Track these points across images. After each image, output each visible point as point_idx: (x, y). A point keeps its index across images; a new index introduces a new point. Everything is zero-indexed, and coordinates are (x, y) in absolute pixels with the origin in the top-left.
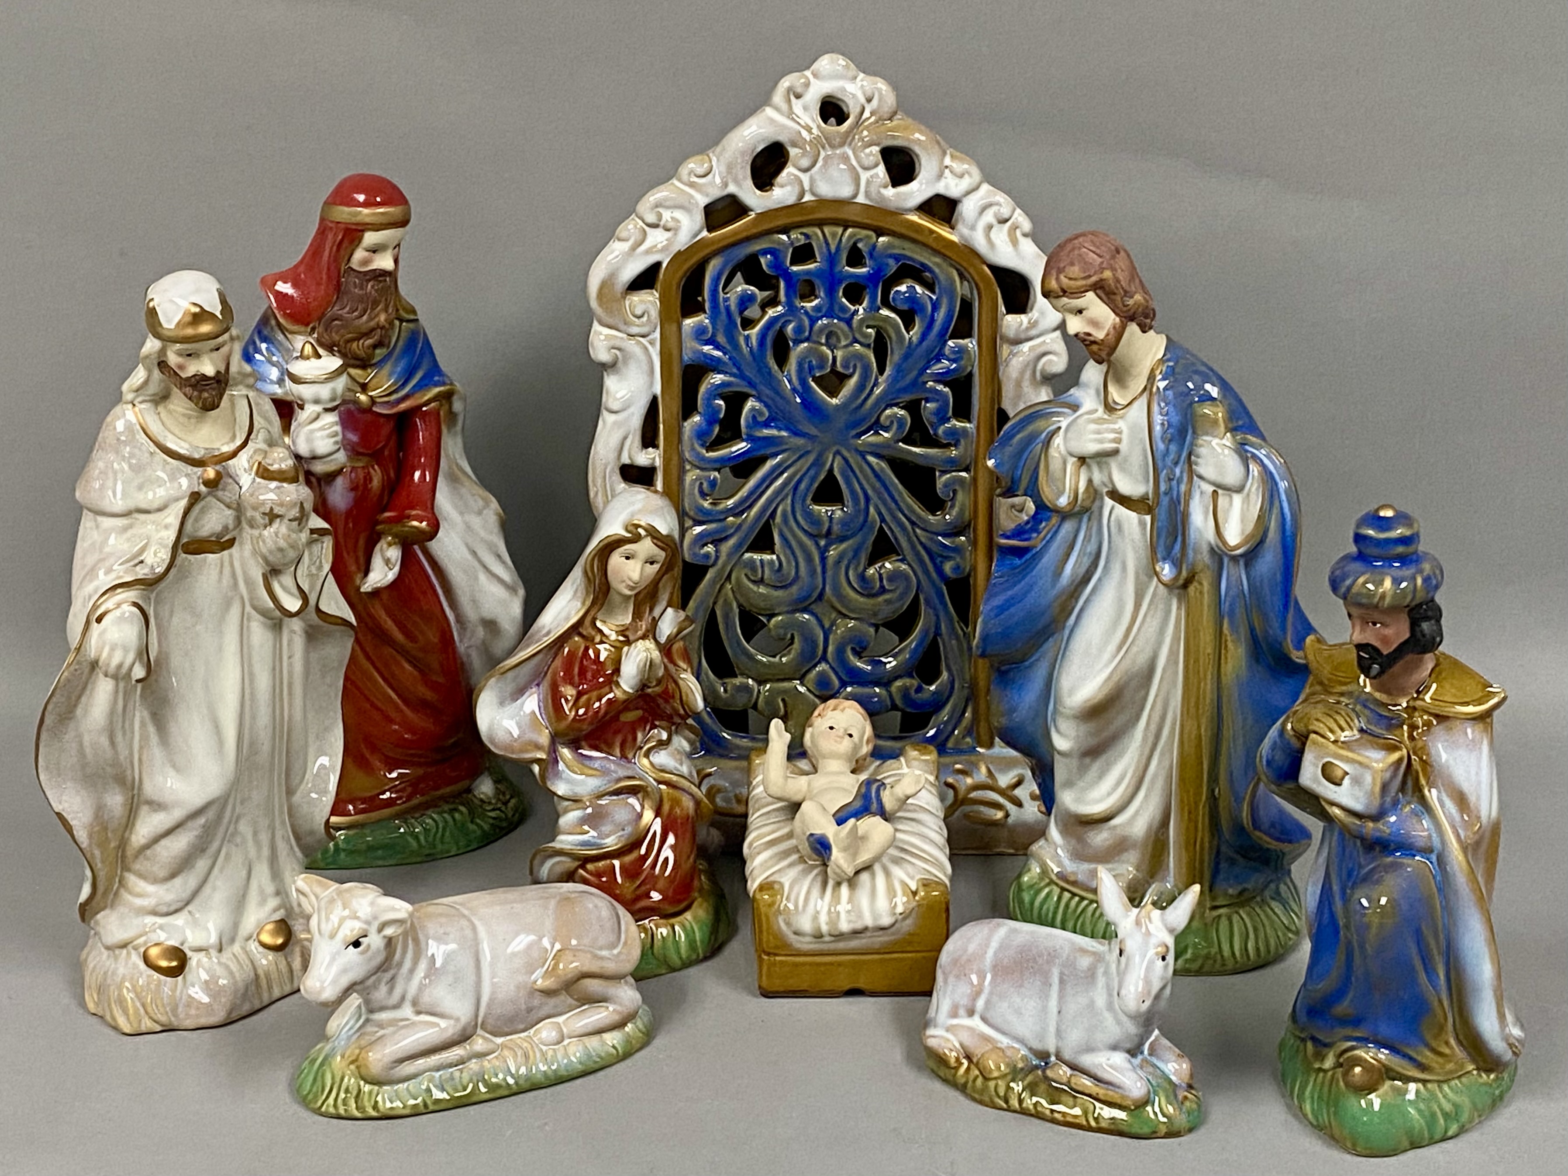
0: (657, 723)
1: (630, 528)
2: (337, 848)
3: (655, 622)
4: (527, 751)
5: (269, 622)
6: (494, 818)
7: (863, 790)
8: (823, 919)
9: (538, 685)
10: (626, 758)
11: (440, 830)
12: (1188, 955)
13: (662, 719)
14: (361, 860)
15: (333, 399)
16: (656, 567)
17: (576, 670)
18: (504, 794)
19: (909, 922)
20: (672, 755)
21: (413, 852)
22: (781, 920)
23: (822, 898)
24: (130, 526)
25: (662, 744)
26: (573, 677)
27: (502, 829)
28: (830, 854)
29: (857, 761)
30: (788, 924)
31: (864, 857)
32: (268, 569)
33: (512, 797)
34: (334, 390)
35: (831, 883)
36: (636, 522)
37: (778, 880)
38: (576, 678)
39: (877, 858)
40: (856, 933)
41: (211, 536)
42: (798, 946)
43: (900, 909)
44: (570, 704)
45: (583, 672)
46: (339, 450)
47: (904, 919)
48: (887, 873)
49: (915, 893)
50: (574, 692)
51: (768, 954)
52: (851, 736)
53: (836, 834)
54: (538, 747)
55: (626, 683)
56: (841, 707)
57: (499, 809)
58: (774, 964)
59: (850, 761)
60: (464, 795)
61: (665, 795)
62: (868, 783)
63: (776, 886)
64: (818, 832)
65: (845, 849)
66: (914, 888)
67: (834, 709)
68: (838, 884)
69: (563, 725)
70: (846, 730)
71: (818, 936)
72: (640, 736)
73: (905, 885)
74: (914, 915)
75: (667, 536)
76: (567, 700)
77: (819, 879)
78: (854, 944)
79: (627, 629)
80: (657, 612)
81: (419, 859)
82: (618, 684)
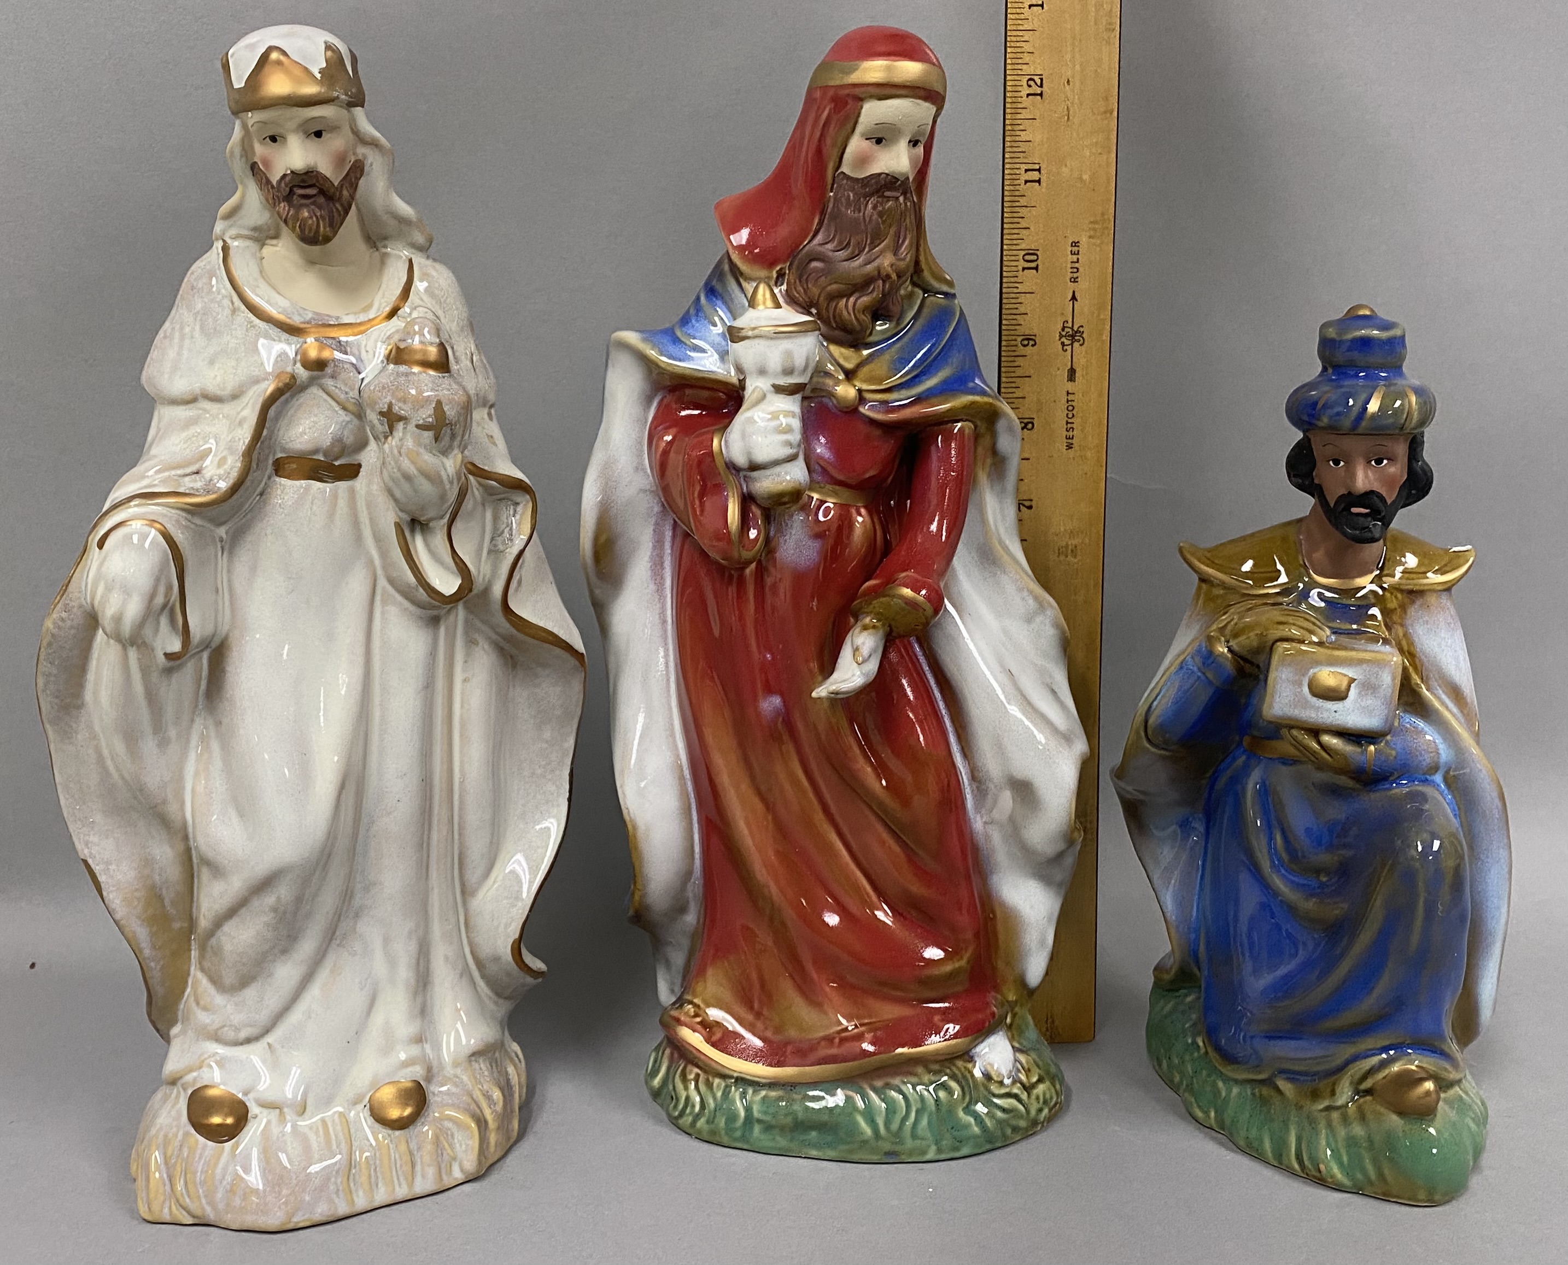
2: (749, 1118)
5: (419, 611)
6: (1004, 1110)
11: (913, 1115)
14: (782, 1142)
15: (788, 372)
18: (1028, 1072)
21: (865, 1142)
24: (193, 422)
27: (1015, 1129)
32: (407, 518)
33: (1040, 1080)
34: (788, 354)
41: (316, 451)
46: (792, 458)
57: (1016, 1097)
60: (960, 1063)
81: (875, 1158)
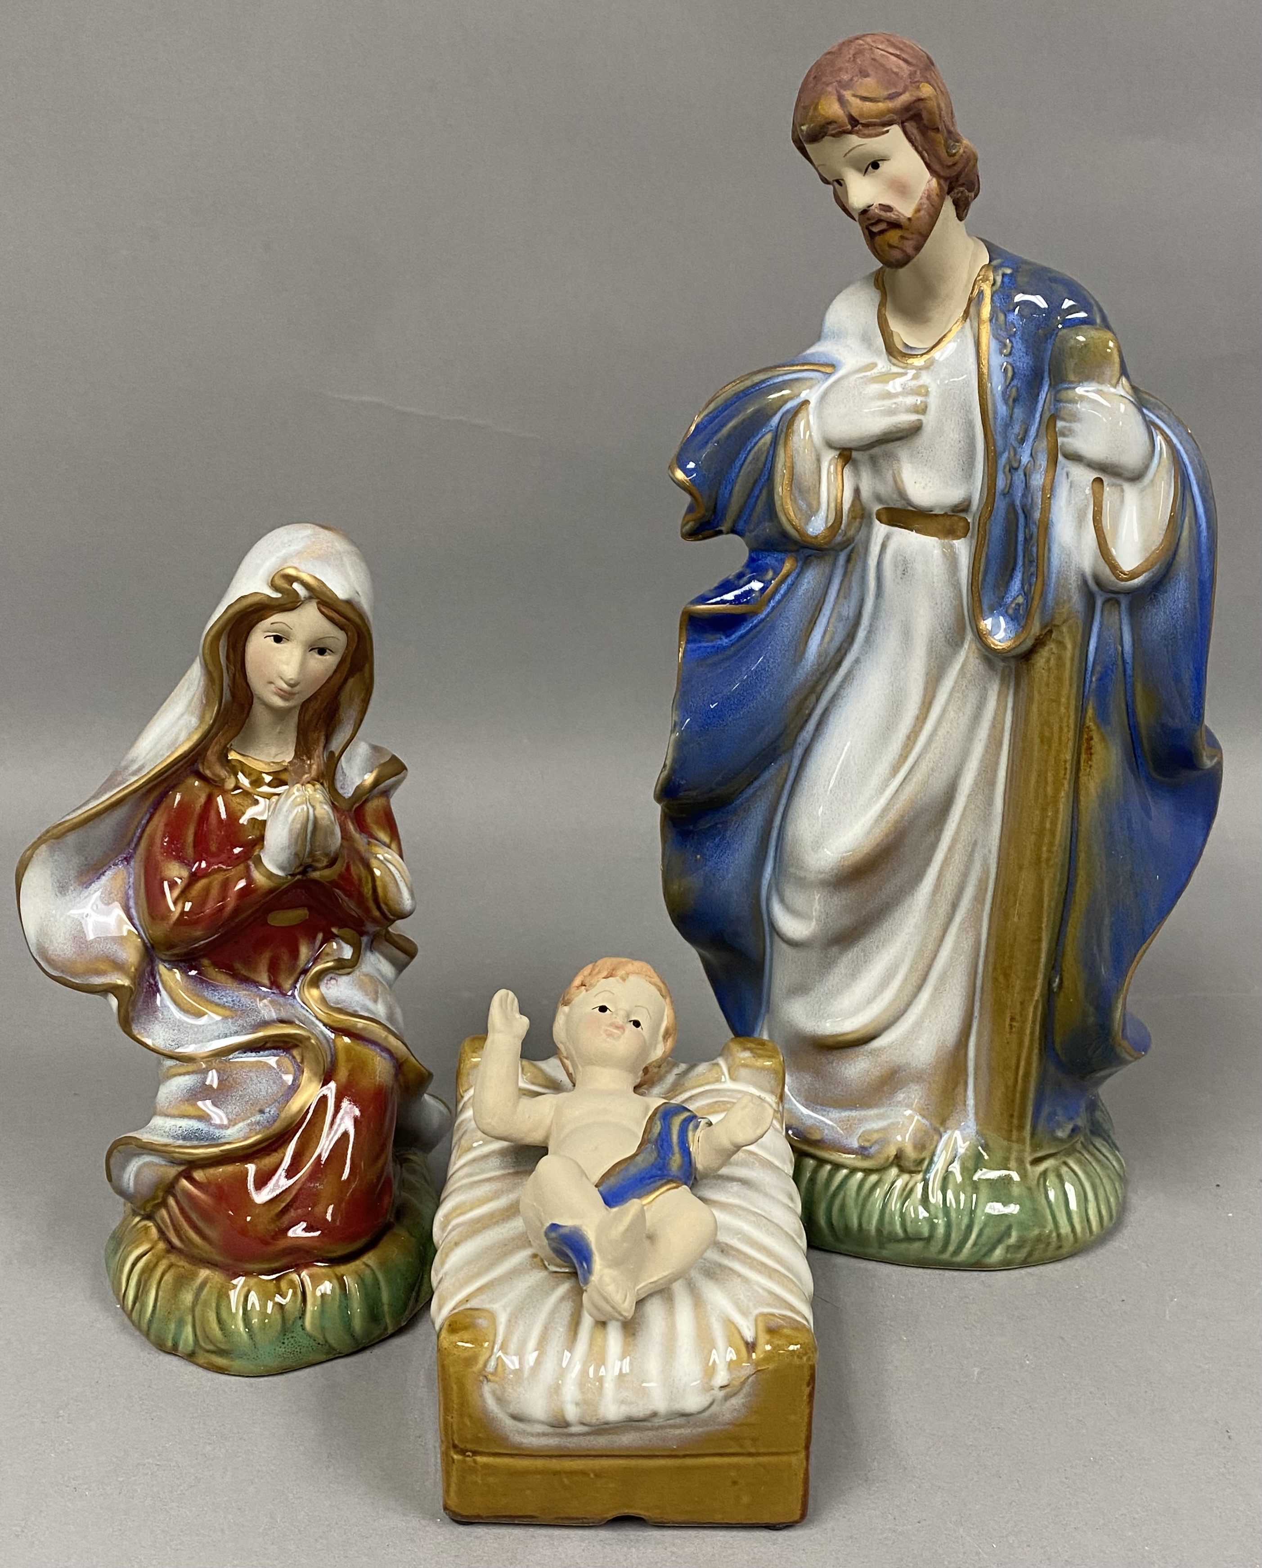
0: (335, 930)
1: (280, 582)
3: (333, 762)
4: (99, 973)
7: (657, 1128)
8: (570, 1392)
9: (127, 860)
10: (279, 987)
12: (1013, 1240)
13: (341, 925)
16: (330, 661)
17: (190, 838)
19: (736, 1402)
20: (361, 987)
22: (487, 1389)
23: (570, 1349)
25: (342, 967)
26: (182, 849)
28: (590, 1271)
29: (646, 1070)
30: (500, 1400)
31: (654, 1275)
35: (587, 1321)
36: (292, 572)
37: (487, 1306)
38: (190, 851)
39: (681, 1275)
40: (631, 1423)
42: (518, 1439)
43: (722, 1377)
44: (176, 892)
45: (200, 841)
47: (727, 1398)
48: (698, 1301)
49: (751, 1347)
50: (185, 873)
51: (463, 1452)
52: (637, 1024)
53: (602, 1229)
54: (118, 966)
55: (271, 860)
56: (621, 972)
58: (473, 1470)
59: (632, 1070)
61: (342, 1057)
62: (666, 1114)
63: (482, 1322)
64: (566, 1221)
65: (616, 1263)
66: (749, 1336)
67: (610, 975)
68: (602, 1324)
69: (160, 930)
70: (628, 1016)
71: (560, 1424)
72: (304, 952)
73: (730, 1325)
74: (746, 1389)
75: (348, 602)
76: (173, 885)
77: (566, 1309)
78: (627, 1439)
79: (285, 770)
80: (336, 745)
82: (258, 861)
